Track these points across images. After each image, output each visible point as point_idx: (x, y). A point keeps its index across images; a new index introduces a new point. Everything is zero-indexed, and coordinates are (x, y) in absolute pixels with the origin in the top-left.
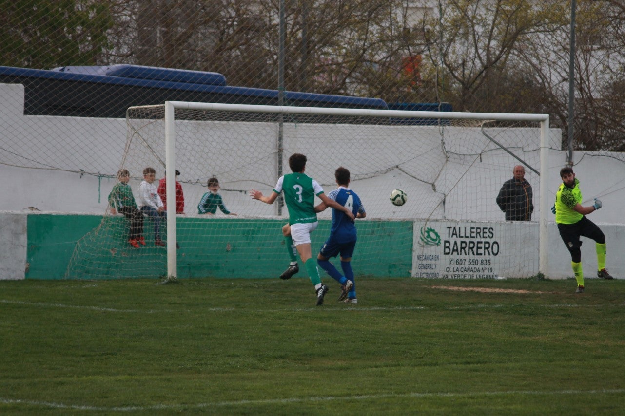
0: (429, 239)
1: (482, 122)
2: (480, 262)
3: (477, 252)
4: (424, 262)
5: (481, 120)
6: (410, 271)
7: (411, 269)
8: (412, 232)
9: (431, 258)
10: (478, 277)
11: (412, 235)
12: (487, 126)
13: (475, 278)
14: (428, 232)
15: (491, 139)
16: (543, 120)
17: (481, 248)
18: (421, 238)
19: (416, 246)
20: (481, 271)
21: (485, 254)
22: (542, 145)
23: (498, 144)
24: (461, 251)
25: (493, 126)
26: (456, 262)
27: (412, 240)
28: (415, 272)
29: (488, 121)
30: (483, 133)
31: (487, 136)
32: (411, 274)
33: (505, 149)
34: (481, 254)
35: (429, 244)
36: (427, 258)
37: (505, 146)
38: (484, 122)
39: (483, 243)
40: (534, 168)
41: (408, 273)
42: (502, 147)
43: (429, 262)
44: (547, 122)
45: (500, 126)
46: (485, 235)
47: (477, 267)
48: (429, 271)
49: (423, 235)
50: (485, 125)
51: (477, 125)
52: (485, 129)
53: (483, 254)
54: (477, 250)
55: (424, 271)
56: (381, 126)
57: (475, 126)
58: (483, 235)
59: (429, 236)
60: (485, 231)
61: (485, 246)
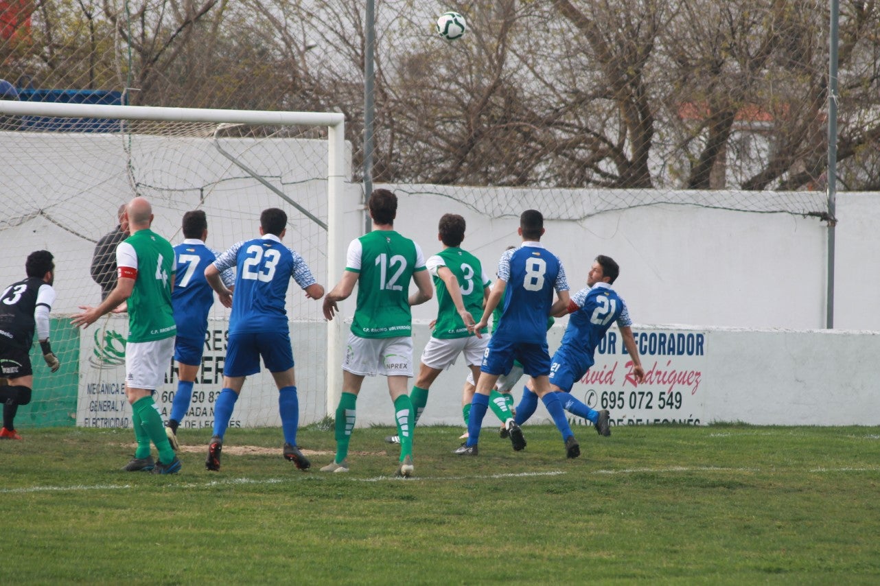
0: (110, 353)
1: (216, 127)
2: (207, 396)
3: (202, 377)
4: (103, 397)
5: (216, 123)
6: (73, 416)
7: (75, 411)
8: (79, 340)
9: (114, 389)
10: (203, 424)
11: (79, 347)
12: (226, 135)
13: (197, 427)
14: (108, 339)
15: (233, 160)
16: (334, 125)
17: (209, 369)
18: (96, 352)
19: (84, 367)
20: (208, 413)
21: (216, 382)
22: (331, 172)
23: (246, 170)
24: (172, 375)
25: (238, 135)
26: (163, 396)
27: (77, 354)
28: (83, 416)
29: (228, 126)
30: (219, 147)
31: (225, 154)
32: (74, 420)
33: (261, 180)
34: (209, 382)
35: (110, 363)
36: (107, 389)
37: (260, 173)
38: (220, 127)
39: (214, 359)
40: (316, 216)
41: (71, 418)
42: (254, 176)
43: (111, 397)
44: (341, 128)
45: (251, 136)
46: (218, 345)
47: (202, 406)
48: (111, 414)
49: (99, 347)
50: (222, 133)
51: (206, 133)
52: (222, 140)
53: (214, 381)
54: (202, 373)
55: (101, 414)
56: (24, 134)
57: (202, 136)
58: (214, 344)
59: (110, 347)
60: (218, 336)
61: (217, 365)
